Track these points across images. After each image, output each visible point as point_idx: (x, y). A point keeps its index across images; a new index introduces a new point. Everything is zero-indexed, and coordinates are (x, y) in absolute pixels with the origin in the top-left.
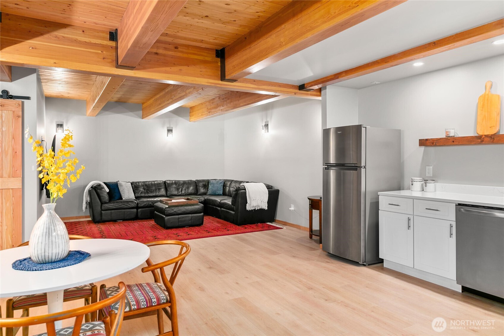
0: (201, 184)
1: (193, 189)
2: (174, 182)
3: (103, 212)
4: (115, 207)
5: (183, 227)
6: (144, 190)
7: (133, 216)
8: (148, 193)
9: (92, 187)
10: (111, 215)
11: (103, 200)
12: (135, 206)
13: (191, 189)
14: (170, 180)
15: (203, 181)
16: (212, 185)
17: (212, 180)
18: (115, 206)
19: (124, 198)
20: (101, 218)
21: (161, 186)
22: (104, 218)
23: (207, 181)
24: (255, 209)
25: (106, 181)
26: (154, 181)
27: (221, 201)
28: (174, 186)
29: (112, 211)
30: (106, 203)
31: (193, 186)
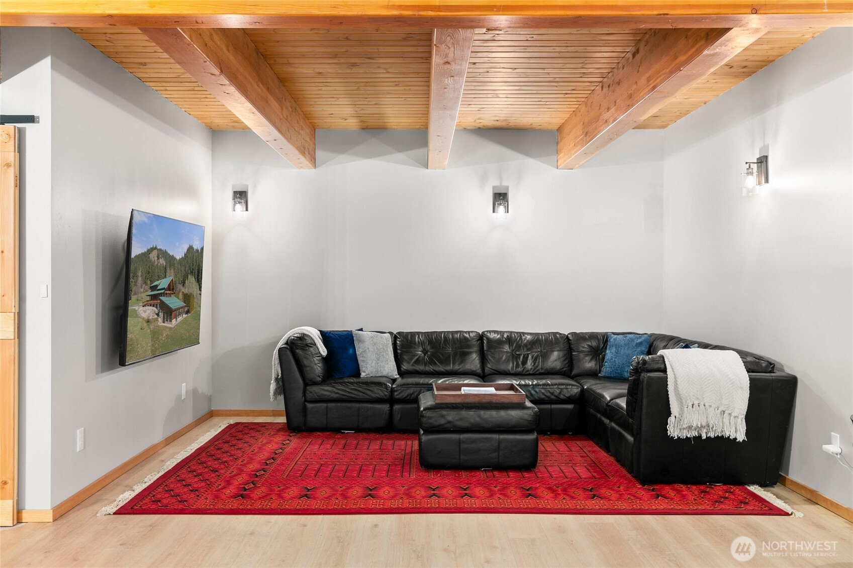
0: (585, 346)
1: (559, 359)
2: (505, 336)
3: (309, 406)
4: (337, 395)
5: (473, 468)
6: (425, 355)
7: (381, 422)
8: (432, 362)
9: (287, 343)
10: (327, 414)
11: (310, 376)
12: (386, 395)
13: (555, 359)
14: (495, 332)
15: (593, 336)
16: (614, 350)
17: (614, 334)
18: (337, 393)
19: (364, 372)
20: (305, 421)
21: (469, 347)
22: (312, 420)
23: (603, 337)
24: (700, 437)
25: (324, 329)
26: (453, 333)
27: (612, 400)
28: (507, 348)
29: (331, 405)
30: (315, 383)
31: (558, 351)
